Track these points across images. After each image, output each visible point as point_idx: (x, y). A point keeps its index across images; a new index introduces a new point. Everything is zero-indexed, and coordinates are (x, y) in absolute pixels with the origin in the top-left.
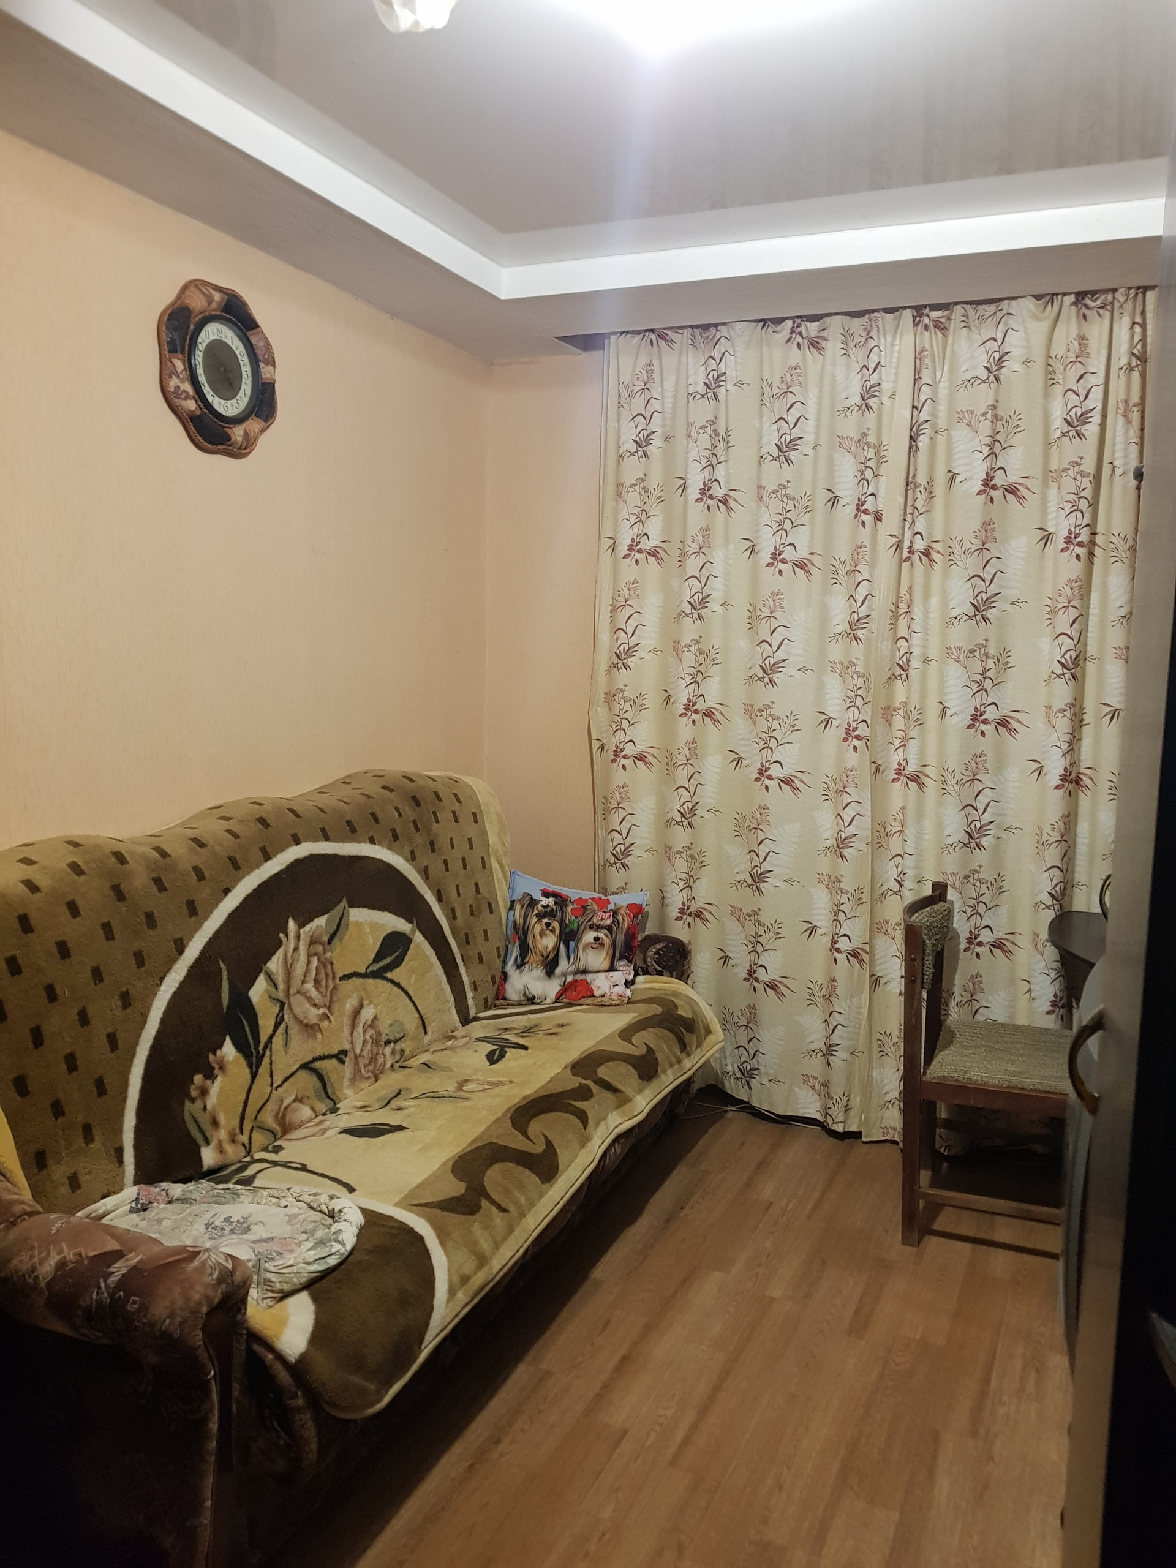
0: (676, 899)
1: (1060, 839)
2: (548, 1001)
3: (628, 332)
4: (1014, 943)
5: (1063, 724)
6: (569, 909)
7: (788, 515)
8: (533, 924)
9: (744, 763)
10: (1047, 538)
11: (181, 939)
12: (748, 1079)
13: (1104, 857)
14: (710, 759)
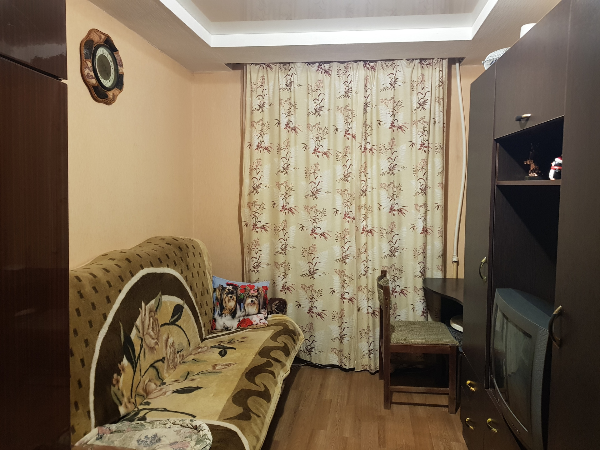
0: (280, 283)
1: (423, 252)
2: (234, 329)
3: (254, 64)
4: (407, 291)
5: (422, 210)
6: (239, 290)
7: (320, 135)
8: (225, 297)
9: (305, 228)
10: (413, 145)
11: (105, 314)
12: (310, 352)
13: (437, 258)
14: (291, 227)
